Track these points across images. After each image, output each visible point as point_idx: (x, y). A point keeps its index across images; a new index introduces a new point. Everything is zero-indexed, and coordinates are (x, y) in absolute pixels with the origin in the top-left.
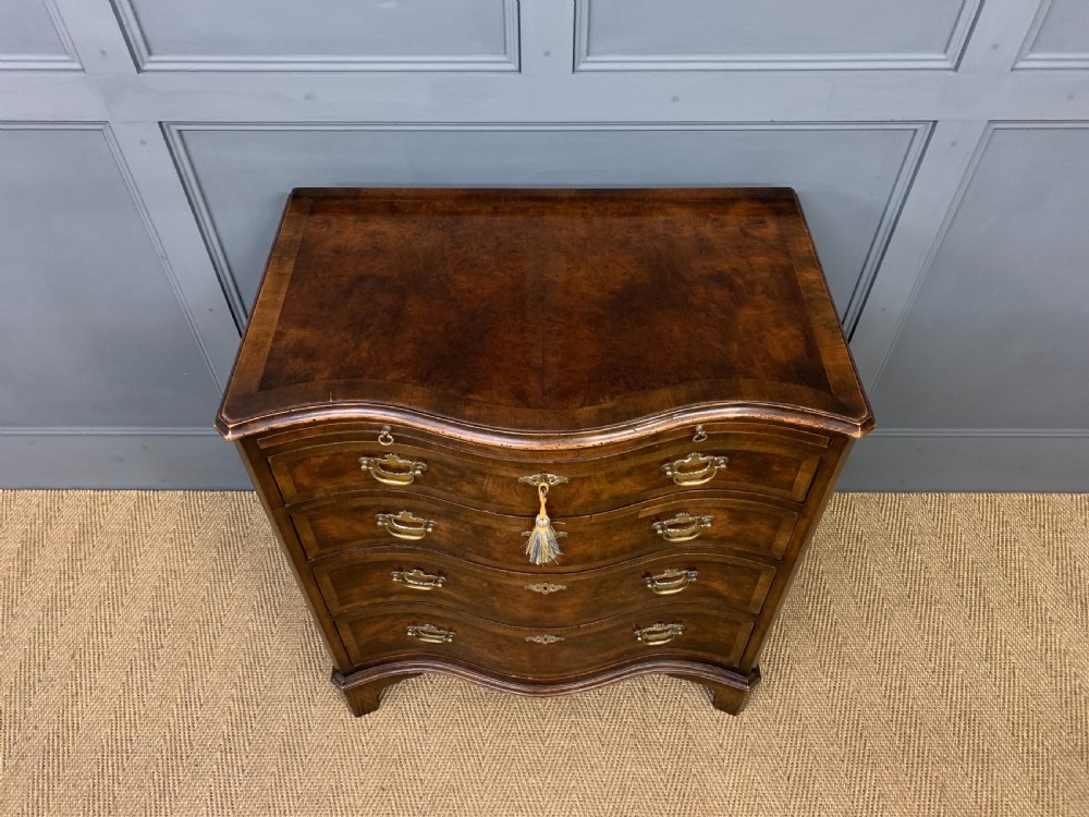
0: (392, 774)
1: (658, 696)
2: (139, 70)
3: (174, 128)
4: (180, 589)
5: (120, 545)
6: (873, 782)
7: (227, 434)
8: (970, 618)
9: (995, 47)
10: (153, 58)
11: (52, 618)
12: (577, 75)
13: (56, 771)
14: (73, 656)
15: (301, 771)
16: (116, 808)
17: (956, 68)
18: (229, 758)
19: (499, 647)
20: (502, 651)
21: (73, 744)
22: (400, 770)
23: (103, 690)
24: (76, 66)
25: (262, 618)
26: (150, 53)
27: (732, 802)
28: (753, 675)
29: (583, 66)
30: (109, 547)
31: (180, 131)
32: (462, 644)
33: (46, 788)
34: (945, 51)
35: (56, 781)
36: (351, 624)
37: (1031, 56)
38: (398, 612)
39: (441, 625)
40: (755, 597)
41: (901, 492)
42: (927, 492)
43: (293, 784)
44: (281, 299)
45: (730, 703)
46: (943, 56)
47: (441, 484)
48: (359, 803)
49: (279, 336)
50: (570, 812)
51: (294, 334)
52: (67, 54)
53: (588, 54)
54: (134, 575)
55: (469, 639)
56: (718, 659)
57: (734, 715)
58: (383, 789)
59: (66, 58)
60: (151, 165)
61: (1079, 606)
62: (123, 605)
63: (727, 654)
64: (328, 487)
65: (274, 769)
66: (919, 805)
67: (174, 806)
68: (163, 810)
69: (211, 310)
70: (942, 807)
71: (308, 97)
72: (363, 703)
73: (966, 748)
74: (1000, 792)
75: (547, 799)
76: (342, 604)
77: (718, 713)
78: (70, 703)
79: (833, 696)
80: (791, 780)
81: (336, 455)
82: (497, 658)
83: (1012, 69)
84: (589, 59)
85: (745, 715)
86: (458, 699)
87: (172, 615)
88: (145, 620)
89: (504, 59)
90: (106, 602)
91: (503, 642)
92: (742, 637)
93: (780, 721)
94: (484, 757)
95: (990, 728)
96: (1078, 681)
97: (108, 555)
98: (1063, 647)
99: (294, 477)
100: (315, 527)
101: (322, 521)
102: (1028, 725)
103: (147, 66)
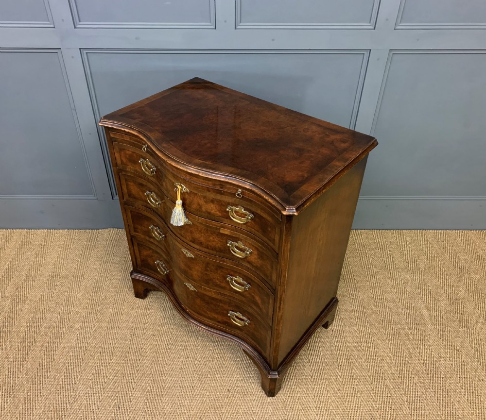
2: (75, 27)
3: (85, 52)
5: (39, 249)
6: (369, 332)
10: (80, 23)
11: (8, 275)
12: (236, 30)
13: (9, 329)
14: (17, 289)
16: (35, 343)
17: (374, 29)
21: (17, 320)
22: (161, 329)
23: (30, 300)
24: (52, 26)
26: (80, 21)
30: (34, 250)
31: (87, 53)
33: (4, 336)
34: (370, 22)
35: (8, 333)
37: (401, 24)
46: (369, 24)
48: (143, 341)
53: (241, 22)
54: (45, 260)
58: (154, 336)
59: (49, 22)
61: (459, 269)
62: (40, 270)
66: (389, 340)
71: (136, 38)
74: (424, 335)
78: (16, 305)
80: (334, 331)
84: (241, 24)
87: (61, 274)
88: (49, 276)
89: (209, 24)
90: (32, 270)
95: (420, 312)
96: (458, 296)
97: (33, 253)
98: (452, 284)
99: (120, 156)
100: (127, 185)
101: (129, 183)
102: (437, 311)
103: (78, 26)
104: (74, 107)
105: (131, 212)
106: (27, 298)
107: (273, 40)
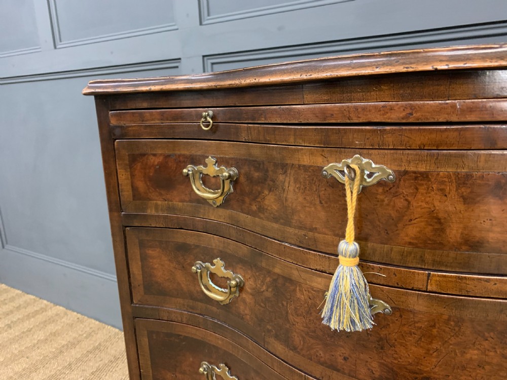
2: (201, 24)
3: (210, 62)
24: (176, 27)
31: (212, 64)
47: (247, 200)
64: (159, 203)
71: (280, 29)
81: (169, 156)
99: (132, 176)
100: (144, 258)
101: (150, 252)
103: (205, 22)
105: (150, 334)
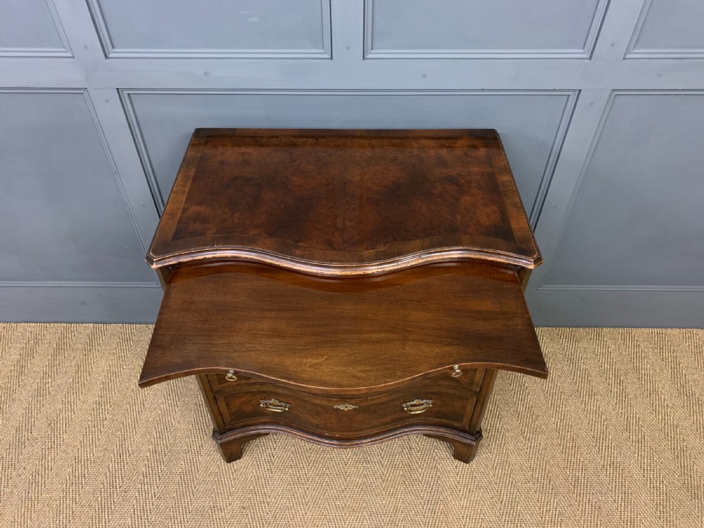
0: (250, 499)
1: (418, 451)
2: (106, 57)
3: (126, 92)
4: (118, 384)
5: (82, 357)
6: (555, 505)
7: (152, 264)
8: (616, 404)
9: (613, 45)
10: (115, 50)
11: (37, 401)
12: (366, 61)
13: (36, 495)
14: (50, 425)
15: (192, 496)
16: (74, 519)
17: (590, 58)
18: (146, 488)
19: (318, 414)
20: (319, 416)
21: (48, 478)
22: (254, 496)
23: (68, 446)
24: (70, 55)
25: (170, 402)
26: (113, 47)
27: (465, 517)
28: (478, 435)
29: (369, 56)
30: (74, 358)
31: (129, 94)
32: (295, 412)
33: (30, 506)
34: (584, 48)
35: (36, 502)
36: (226, 398)
37: (634, 51)
38: (255, 390)
39: (281, 399)
40: (476, 380)
41: (572, 327)
42: (589, 327)
43: (186, 505)
44: (187, 190)
45: (464, 455)
46: (582, 51)
48: (228, 517)
49: (185, 210)
50: (362, 523)
51: (194, 209)
52: (64, 47)
53: (372, 49)
54: (90, 375)
55: (299, 408)
56: (455, 424)
57: (467, 463)
58: (244, 508)
59: (64, 50)
60: (111, 115)
61: (685, 397)
62: (82, 393)
63: (460, 420)
65: (174, 495)
66: (584, 520)
67: (110, 518)
68: (103, 520)
69: (144, 206)
70: (599, 521)
71: (205, 74)
72: (232, 453)
73: (614, 485)
74: (636, 512)
75: (347, 515)
76: (220, 383)
77: (457, 462)
78: (47, 453)
79: (530, 452)
80: (503, 503)
82: (316, 421)
83: (624, 59)
84: (373, 51)
85: (474, 463)
86: (292, 453)
87: (113, 400)
88: (96, 403)
89: (322, 51)
90: (72, 392)
91: (320, 409)
92: (470, 408)
93: (496, 467)
94: (308, 488)
95: (629, 472)
96: (685, 443)
97: (74, 363)
98: (675, 422)
102: (653, 471)
103: (111, 55)
104: (116, 170)
106: (63, 440)
107: (424, 76)
